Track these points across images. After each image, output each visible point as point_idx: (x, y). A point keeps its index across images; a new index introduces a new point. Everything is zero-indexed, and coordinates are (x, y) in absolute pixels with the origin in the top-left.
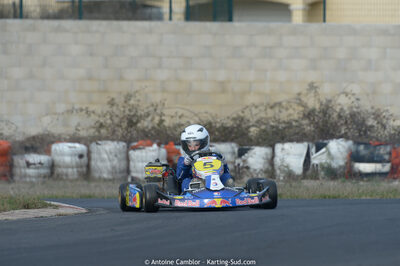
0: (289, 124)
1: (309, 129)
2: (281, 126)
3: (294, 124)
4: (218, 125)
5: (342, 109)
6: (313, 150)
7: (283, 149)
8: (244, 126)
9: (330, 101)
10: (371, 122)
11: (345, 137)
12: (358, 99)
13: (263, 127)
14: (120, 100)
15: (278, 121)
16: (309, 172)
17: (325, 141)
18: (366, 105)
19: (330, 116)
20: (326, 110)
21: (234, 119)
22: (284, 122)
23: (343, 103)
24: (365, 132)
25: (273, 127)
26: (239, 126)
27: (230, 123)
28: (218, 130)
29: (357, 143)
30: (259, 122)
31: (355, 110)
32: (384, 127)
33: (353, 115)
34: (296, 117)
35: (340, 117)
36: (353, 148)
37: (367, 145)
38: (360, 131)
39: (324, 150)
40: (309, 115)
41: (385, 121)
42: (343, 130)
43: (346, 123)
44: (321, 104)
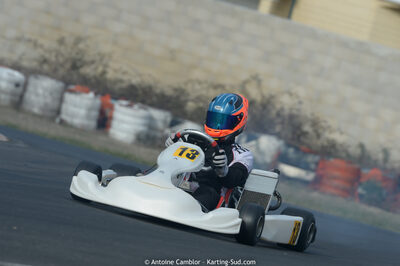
4: (158, 91)
5: (282, 109)
6: (244, 139)
8: (183, 98)
9: (272, 97)
10: (307, 128)
11: (279, 136)
12: (300, 103)
13: (201, 105)
14: (70, 41)
17: (257, 135)
18: (307, 110)
19: (268, 112)
21: (176, 90)
23: (286, 102)
24: (299, 136)
26: (178, 97)
27: (169, 92)
28: (157, 95)
29: (288, 145)
30: (198, 99)
31: (295, 112)
32: (318, 136)
33: (292, 117)
35: (278, 115)
36: (283, 149)
37: (297, 149)
38: (294, 133)
39: (253, 143)
41: (320, 131)
42: (278, 129)
43: (282, 123)
44: (263, 97)
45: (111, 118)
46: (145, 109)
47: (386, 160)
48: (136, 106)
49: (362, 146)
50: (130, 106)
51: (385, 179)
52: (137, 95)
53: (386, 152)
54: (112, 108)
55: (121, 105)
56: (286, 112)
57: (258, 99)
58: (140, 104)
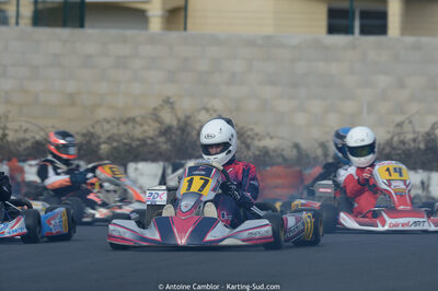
0: (143, 142)
1: (165, 147)
2: (134, 144)
3: (149, 141)
6: (169, 171)
7: (136, 169)
8: (94, 142)
9: (188, 117)
13: (115, 144)
15: (132, 139)
17: (183, 162)
19: (188, 134)
20: (184, 127)
21: (84, 135)
22: (138, 140)
25: (126, 144)
26: (89, 142)
30: (111, 139)
32: (248, 147)
34: (151, 133)
39: (180, 171)
40: (166, 131)
41: (249, 141)
44: (179, 120)
47: (326, 154)
49: (296, 146)
53: (324, 146)
55: (31, 165)
57: (174, 123)
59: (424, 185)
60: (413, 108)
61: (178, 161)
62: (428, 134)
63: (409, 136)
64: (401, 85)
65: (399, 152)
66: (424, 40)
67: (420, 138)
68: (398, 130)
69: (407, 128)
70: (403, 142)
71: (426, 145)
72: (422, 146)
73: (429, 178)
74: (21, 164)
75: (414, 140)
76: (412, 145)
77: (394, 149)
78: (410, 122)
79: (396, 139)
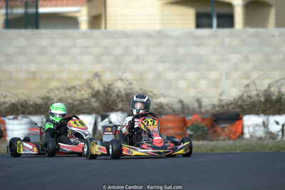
0: (81, 102)
1: (95, 104)
2: (76, 103)
3: (85, 101)
4: (31, 103)
5: (119, 91)
6: (99, 120)
9: (110, 85)
11: (122, 110)
12: (130, 84)
15: (74, 100)
16: (97, 136)
17: (108, 114)
18: (136, 88)
19: (110, 96)
20: (108, 91)
21: (43, 98)
22: (79, 100)
23: (120, 86)
25: (70, 104)
26: (46, 103)
27: (39, 101)
28: (31, 106)
31: (128, 91)
33: (127, 95)
34: (86, 96)
35: (118, 96)
39: (106, 120)
40: (96, 94)
42: (120, 106)
43: (122, 101)
44: (104, 87)
45: (5, 130)
46: (26, 117)
47: (200, 106)
48: (20, 118)
49: (181, 101)
50: (15, 118)
51: (203, 119)
52: (18, 109)
53: (199, 101)
54: (4, 123)
55: (9, 119)
56: (123, 93)
57: (101, 89)
58: (22, 115)
59: (265, 125)
60: (255, 75)
61: (104, 113)
62: (266, 91)
63: (254, 93)
64: (247, 60)
65: (248, 103)
66: (261, 30)
67: (261, 94)
68: (247, 89)
69: (252, 87)
70: (250, 97)
71: (265, 98)
72: (262, 99)
73: (268, 120)
74: (3, 118)
75: (257, 95)
76: (256, 98)
77: (244, 101)
78: (254, 84)
79: (245, 95)
